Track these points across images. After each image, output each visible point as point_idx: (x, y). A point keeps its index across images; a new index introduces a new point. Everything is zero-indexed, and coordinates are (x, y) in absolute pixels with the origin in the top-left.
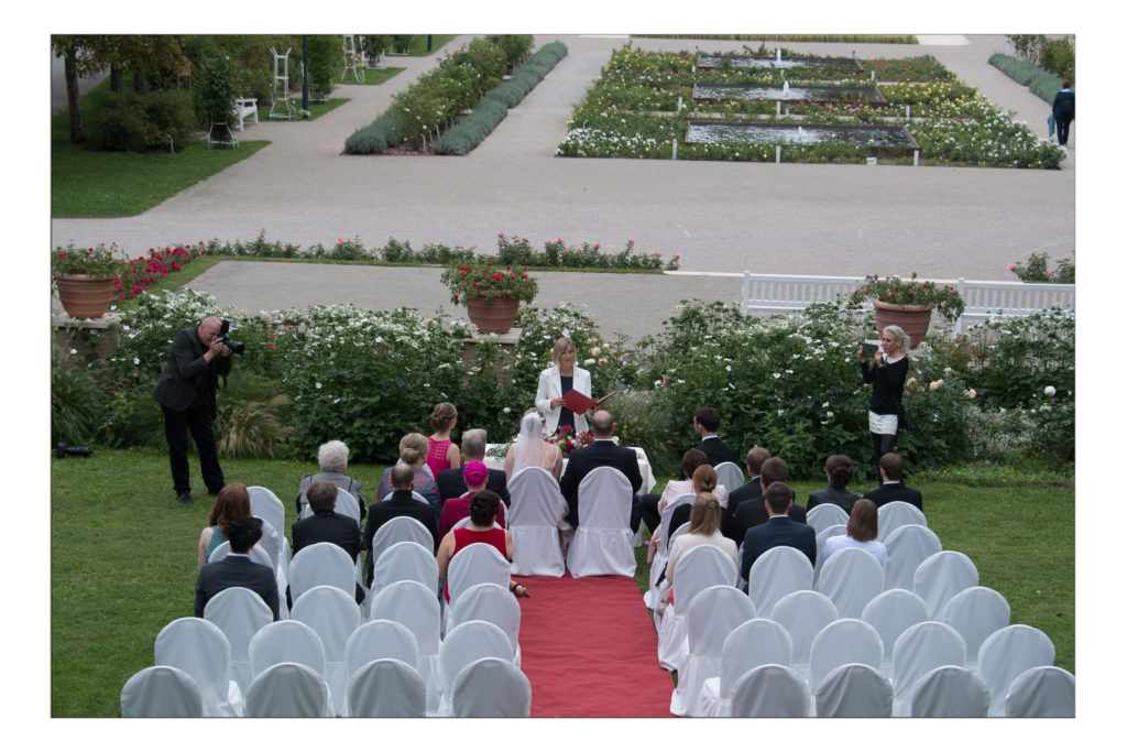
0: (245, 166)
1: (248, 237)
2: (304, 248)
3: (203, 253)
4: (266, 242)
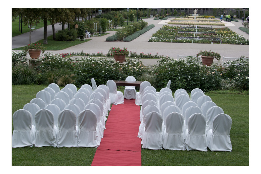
0: (85, 43)
2: (91, 54)
3: (70, 55)
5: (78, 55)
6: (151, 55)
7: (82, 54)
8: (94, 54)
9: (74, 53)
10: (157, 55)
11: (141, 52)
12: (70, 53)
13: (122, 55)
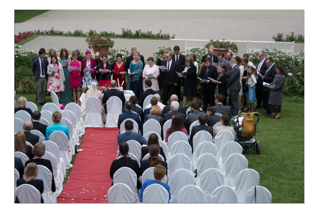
1: (49, 29)
2: (65, 32)
3: (35, 33)
4: (54, 30)
5: (47, 33)
6: (152, 33)
7: (53, 33)
8: (70, 32)
9: (41, 31)
10: (160, 34)
11: (138, 30)
12: (35, 31)
13: (104, 47)
